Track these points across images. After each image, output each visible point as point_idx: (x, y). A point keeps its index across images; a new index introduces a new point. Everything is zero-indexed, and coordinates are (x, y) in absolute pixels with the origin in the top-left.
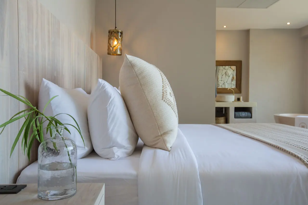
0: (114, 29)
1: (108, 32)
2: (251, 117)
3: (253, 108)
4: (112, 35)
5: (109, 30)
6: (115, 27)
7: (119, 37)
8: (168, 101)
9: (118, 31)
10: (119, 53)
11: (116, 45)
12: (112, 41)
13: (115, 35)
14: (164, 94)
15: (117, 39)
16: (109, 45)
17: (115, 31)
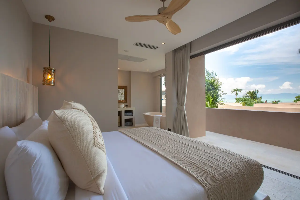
0: (49, 67)
1: (43, 68)
2: (133, 115)
3: (133, 111)
4: (46, 71)
5: (44, 68)
6: (49, 66)
7: (53, 73)
8: (99, 145)
9: (51, 69)
10: (52, 84)
11: (50, 79)
12: (46, 75)
13: (49, 71)
14: (95, 140)
15: (51, 75)
16: (44, 78)
17: (49, 68)
